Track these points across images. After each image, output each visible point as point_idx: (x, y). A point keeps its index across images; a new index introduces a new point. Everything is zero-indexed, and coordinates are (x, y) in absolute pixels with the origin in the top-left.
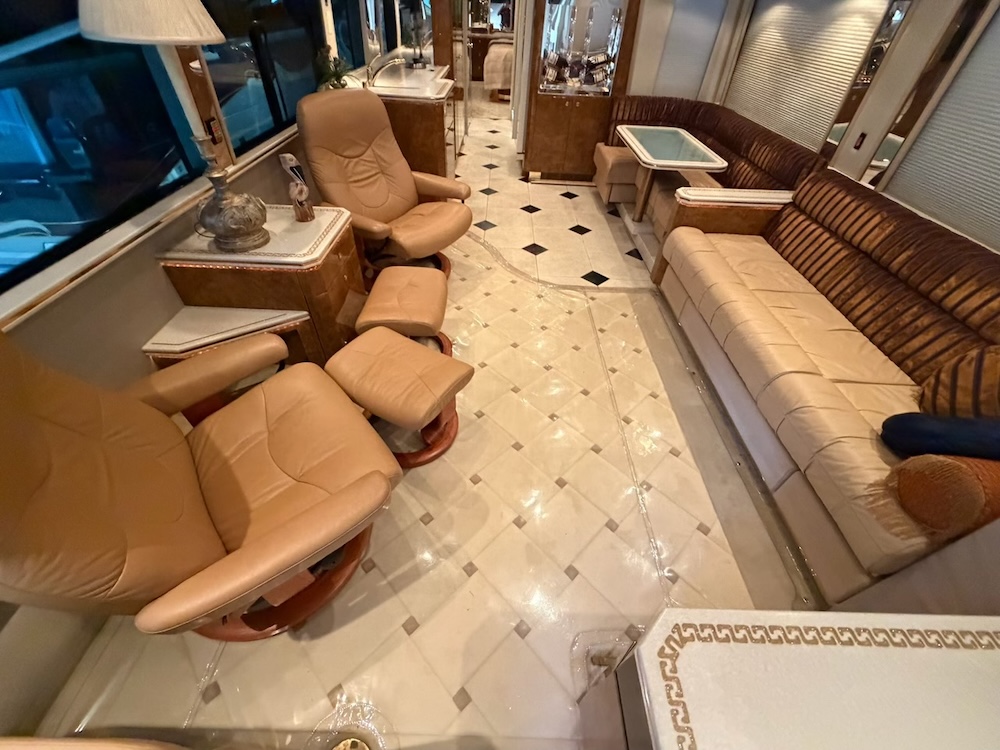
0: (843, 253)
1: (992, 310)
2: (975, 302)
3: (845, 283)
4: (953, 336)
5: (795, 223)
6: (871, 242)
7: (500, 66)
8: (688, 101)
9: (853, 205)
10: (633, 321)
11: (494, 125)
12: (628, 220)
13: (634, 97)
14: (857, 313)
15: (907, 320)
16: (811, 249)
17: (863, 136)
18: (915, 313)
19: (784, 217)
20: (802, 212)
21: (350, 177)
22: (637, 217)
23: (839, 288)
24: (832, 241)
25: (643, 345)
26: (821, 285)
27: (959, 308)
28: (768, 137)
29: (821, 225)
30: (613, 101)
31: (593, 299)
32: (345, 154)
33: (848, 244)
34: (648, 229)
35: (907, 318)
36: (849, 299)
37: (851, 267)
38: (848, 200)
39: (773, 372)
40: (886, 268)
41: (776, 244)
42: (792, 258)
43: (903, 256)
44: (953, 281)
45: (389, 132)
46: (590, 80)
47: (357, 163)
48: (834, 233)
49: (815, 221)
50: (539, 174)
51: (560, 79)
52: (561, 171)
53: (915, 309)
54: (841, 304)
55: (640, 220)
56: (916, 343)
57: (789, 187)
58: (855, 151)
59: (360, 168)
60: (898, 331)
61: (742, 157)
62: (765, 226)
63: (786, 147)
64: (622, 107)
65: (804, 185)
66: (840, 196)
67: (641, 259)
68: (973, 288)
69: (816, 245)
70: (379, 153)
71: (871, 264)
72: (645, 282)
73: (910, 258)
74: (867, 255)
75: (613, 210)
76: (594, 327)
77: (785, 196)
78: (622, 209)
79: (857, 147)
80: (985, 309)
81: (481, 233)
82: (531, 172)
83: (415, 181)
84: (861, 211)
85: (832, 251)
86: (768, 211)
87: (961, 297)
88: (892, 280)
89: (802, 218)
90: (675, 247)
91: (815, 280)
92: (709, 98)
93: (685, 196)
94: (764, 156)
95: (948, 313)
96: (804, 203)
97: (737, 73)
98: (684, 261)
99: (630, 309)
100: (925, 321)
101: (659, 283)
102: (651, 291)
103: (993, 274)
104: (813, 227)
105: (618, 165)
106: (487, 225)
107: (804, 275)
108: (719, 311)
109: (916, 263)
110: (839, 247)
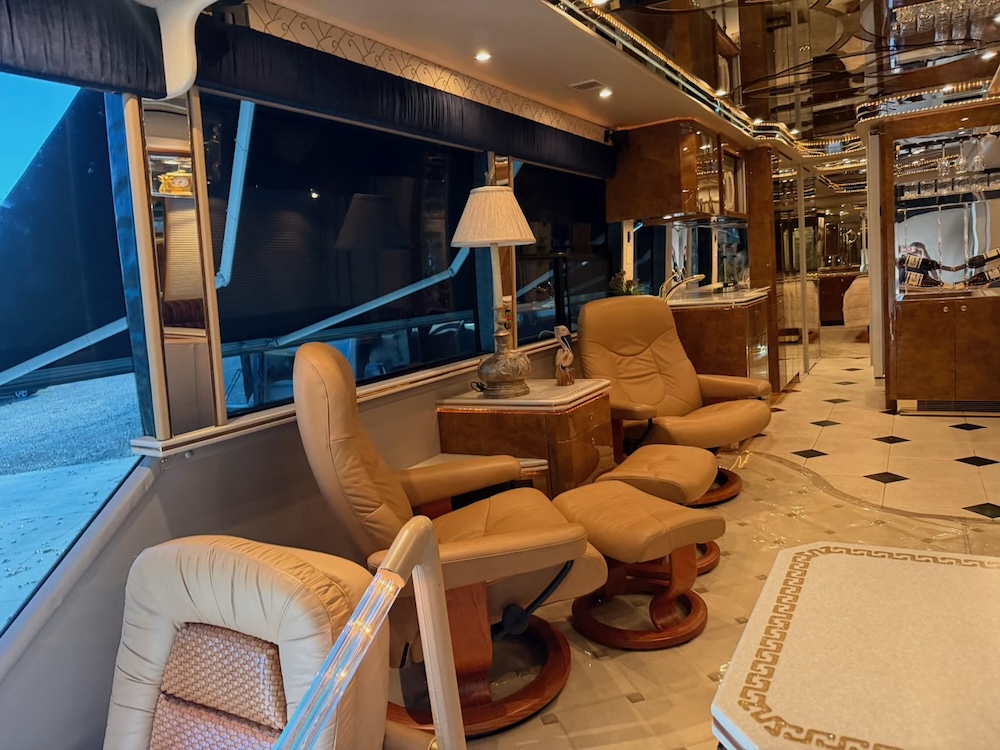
11: (854, 364)
21: (621, 373)
31: (978, 530)
32: (621, 351)
45: (674, 333)
47: (631, 361)
50: (915, 402)
52: (952, 399)
59: (634, 366)
70: (658, 352)
81: (801, 460)
82: (899, 401)
83: (700, 384)
106: (811, 454)
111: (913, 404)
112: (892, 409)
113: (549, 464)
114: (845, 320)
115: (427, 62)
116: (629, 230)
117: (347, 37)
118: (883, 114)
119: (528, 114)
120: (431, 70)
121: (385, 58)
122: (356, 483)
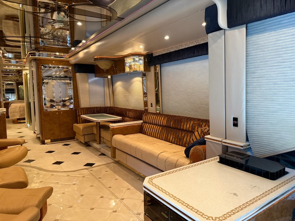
0: (161, 128)
1: (191, 126)
2: (188, 126)
3: (165, 134)
4: (189, 135)
5: (147, 126)
6: (164, 123)
7: (17, 110)
8: (103, 107)
9: (157, 117)
10: (110, 172)
11: (19, 130)
12: (95, 145)
13: (83, 108)
14: (171, 139)
15: (180, 136)
16: (153, 130)
17: (151, 104)
18: (181, 134)
19: (143, 126)
22: (98, 143)
23: (164, 136)
24: (157, 127)
25: (117, 177)
26: (160, 138)
27: (187, 128)
28: (130, 110)
29: (153, 124)
30: (76, 110)
31: (91, 170)
33: (160, 126)
34: (104, 145)
35: (180, 135)
36: (168, 137)
37: (164, 130)
38: (155, 116)
39: (157, 155)
40: (170, 127)
41: (145, 133)
42: (150, 135)
43: (172, 123)
44: (182, 124)
46: (64, 105)
48: (156, 125)
49: (151, 124)
50: (50, 140)
51: (52, 106)
52: (60, 138)
53: (180, 133)
54: (167, 140)
55: (100, 143)
56: (185, 140)
57: (141, 119)
58: (152, 108)
60: (180, 139)
61: (126, 117)
62: (140, 130)
63: (136, 111)
64: (80, 111)
65: (144, 117)
66: (153, 116)
67: (105, 155)
68: (186, 123)
69: (154, 129)
71: (166, 127)
72: (110, 160)
73: (173, 123)
74: (166, 126)
75: (87, 145)
76: (96, 178)
77: (141, 121)
78: (91, 143)
79: (152, 107)
80: (190, 126)
81: (28, 164)
82: (45, 140)
84: (159, 118)
85: (158, 129)
86: (138, 126)
87: (186, 126)
88: (173, 129)
89: (147, 124)
90: (116, 141)
91: (158, 137)
92: (109, 106)
93: (112, 125)
94: (131, 114)
95: (186, 130)
96: (146, 121)
97: (114, 98)
98: (120, 143)
99: (108, 169)
100: (183, 134)
101: (115, 158)
102: (113, 162)
103: (187, 119)
104: (151, 125)
105: (85, 128)
106: (29, 161)
107: (155, 137)
108: (136, 149)
109: (174, 124)
110: (159, 127)
111: (49, 140)
112: (43, 143)
114: (10, 117)
118: (37, 56)
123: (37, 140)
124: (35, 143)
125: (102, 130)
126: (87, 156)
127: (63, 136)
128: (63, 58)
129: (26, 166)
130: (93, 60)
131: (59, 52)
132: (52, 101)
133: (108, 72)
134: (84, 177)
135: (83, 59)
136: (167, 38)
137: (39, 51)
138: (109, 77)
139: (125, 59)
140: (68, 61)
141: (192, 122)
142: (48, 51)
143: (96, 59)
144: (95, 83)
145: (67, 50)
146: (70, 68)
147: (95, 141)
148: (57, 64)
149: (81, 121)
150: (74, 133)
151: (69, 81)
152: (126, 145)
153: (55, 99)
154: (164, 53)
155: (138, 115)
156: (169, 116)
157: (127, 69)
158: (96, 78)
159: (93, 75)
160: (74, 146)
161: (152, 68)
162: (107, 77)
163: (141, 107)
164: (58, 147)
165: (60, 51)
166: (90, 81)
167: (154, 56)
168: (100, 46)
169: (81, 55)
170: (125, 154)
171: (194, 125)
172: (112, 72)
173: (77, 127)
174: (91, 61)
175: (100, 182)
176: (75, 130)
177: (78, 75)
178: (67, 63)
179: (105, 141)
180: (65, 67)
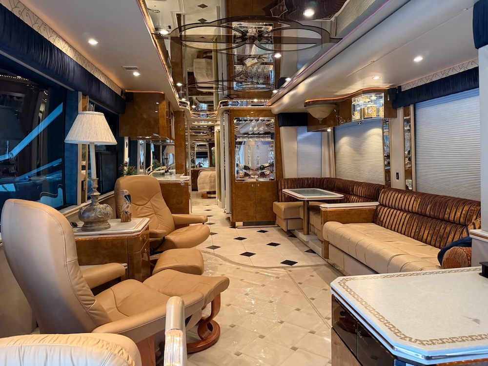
0: (408, 216)
1: (464, 215)
2: (458, 214)
3: (414, 227)
4: (459, 230)
5: (384, 212)
6: (415, 208)
7: (207, 180)
8: (317, 178)
9: (403, 196)
10: (317, 277)
11: (207, 207)
12: (302, 236)
13: (288, 179)
14: (425, 237)
16: (396, 220)
17: (397, 174)
18: (444, 228)
19: (378, 211)
20: (385, 206)
21: (138, 215)
22: (306, 232)
23: (414, 231)
24: (402, 213)
25: (327, 287)
26: (406, 233)
27: (455, 219)
28: (360, 184)
29: (395, 209)
30: (277, 182)
31: (290, 271)
32: (137, 203)
33: (408, 212)
34: (314, 237)
35: (442, 231)
36: (419, 233)
37: (413, 220)
38: (400, 195)
39: (388, 258)
40: (426, 216)
41: (381, 224)
42: (390, 227)
43: (428, 208)
44: (447, 210)
45: (160, 194)
46: (263, 175)
47: (142, 208)
48: (401, 210)
49: (392, 208)
51: (246, 175)
52: (255, 220)
53: (443, 226)
54: (418, 237)
55: (308, 234)
56: (450, 239)
57: (377, 200)
58: (397, 180)
59: (144, 211)
60: (442, 237)
61: (352, 195)
62: (373, 217)
63: (369, 185)
64: (283, 183)
65: (381, 196)
66: (396, 195)
67: (315, 253)
68: (455, 210)
69: (397, 217)
70: (154, 204)
71: (419, 215)
72: (320, 261)
73: (431, 208)
74: (417, 213)
75: (290, 234)
76: (295, 283)
77: (377, 203)
78: (297, 233)
79: (398, 178)
80: (462, 215)
81: (211, 251)
82: (236, 223)
83: (174, 218)
84: (406, 198)
85: (404, 217)
86: (370, 210)
87: (453, 215)
88: (430, 219)
89: (386, 209)
90: (327, 230)
91: (403, 232)
92: (328, 176)
93: (324, 206)
94: (360, 191)
95: (454, 222)
96: (384, 203)
97: (337, 164)
98: (335, 234)
99: (314, 273)
100: (448, 229)
101: (328, 258)
102: (325, 265)
103: (458, 202)
104: (392, 211)
105: (288, 209)
106: (214, 247)
107: (398, 232)
108: (357, 246)
109: (433, 209)
110: (405, 214)
111: (241, 223)
112: (233, 226)
113: (128, 266)
114: (198, 189)
115: (60, 37)
116: (126, 141)
117: (26, 11)
118: (230, 106)
119: (96, 75)
120: (61, 41)
121: (42, 29)
122: (83, 287)
123: (227, 222)
124: (223, 225)
125: (311, 213)
126: (288, 250)
127: (259, 217)
128: (263, 105)
129: (209, 253)
130: (303, 105)
131: (258, 98)
132: (246, 168)
133: (325, 122)
134: (278, 278)
135: (289, 105)
136: (418, 59)
137: (232, 99)
138: (329, 130)
139: (353, 99)
140: (270, 111)
141: (466, 208)
142: (244, 98)
143: (307, 104)
144: (307, 140)
145: (268, 95)
146: (273, 120)
147: (301, 229)
148: (255, 116)
149: (283, 199)
150: (274, 216)
151: (270, 140)
152: (342, 238)
153: (250, 165)
154: (420, 84)
155: (373, 192)
156: (425, 196)
157: (356, 116)
158: (310, 133)
159: (305, 128)
160: (273, 234)
161: (400, 112)
162: (326, 131)
163: (380, 179)
164: (251, 233)
165: (260, 95)
166: (300, 137)
167: (403, 90)
168: (311, 84)
169: (286, 99)
170: (342, 254)
171: (469, 213)
172: (332, 122)
173: (278, 207)
174: (301, 108)
175: (299, 288)
176: (275, 210)
177: (282, 129)
178: (268, 113)
179: (316, 231)
180: (266, 118)
